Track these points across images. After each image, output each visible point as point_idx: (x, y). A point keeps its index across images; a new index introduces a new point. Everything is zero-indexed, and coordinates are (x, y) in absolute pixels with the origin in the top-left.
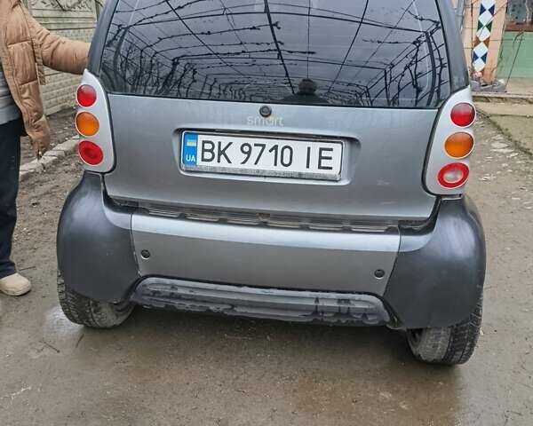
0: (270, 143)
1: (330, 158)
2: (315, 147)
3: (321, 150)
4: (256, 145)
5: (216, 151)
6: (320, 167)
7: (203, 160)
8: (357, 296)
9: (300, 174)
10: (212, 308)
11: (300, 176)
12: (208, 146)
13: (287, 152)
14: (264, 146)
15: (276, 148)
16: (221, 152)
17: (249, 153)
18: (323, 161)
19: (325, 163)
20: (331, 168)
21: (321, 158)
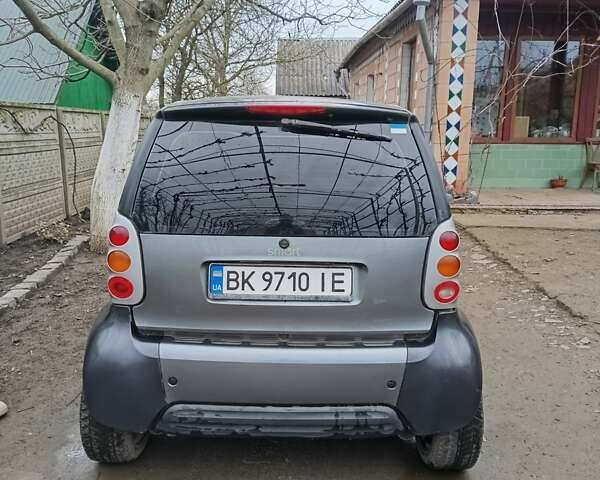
0: (288, 271)
1: (342, 282)
2: (329, 272)
3: (334, 275)
4: (276, 273)
5: (240, 280)
6: (333, 290)
7: (229, 288)
8: (372, 408)
9: (317, 297)
10: (238, 430)
11: (317, 299)
12: (233, 276)
13: (304, 278)
14: (283, 274)
15: (294, 275)
16: (245, 281)
17: (270, 281)
18: (336, 284)
19: (337, 286)
20: (343, 291)
21: (334, 282)
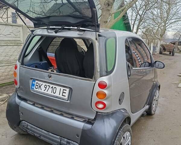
0: (51, 86)
2: (62, 88)
3: (64, 90)
4: (48, 86)
5: (39, 86)
6: (62, 95)
7: (36, 88)
11: (57, 97)
12: (37, 84)
13: (55, 89)
14: (50, 86)
15: (52, 87)
16: (40, 87)
17: (46, 88)
18: (63, 93)
19: (64, 94)
20: (65, 96)
